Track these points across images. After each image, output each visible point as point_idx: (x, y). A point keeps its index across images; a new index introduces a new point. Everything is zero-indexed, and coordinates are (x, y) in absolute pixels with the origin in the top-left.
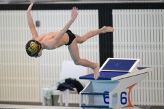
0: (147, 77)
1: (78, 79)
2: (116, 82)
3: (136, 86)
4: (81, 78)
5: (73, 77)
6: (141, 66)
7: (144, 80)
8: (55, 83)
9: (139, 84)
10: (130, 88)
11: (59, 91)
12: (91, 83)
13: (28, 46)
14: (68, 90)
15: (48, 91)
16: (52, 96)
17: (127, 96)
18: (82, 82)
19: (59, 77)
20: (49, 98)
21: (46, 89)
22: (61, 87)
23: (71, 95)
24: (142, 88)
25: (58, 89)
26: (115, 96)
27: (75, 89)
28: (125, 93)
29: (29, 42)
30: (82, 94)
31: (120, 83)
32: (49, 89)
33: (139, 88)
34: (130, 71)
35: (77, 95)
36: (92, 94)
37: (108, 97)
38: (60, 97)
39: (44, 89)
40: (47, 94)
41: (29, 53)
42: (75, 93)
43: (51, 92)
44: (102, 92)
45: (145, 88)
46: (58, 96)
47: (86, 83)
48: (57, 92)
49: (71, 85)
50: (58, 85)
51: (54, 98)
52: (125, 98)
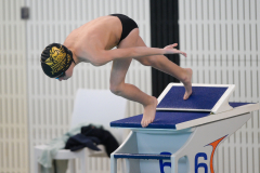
0: (249, 122)
1: (107, 127)
2: (186, 132)
3: (226, 140)
4: (113, 124)
5: (97, 123)
6: (237, 101)
7: (243, 129)
8: (60, 136)
9: (232, 138)
10: (215, 144)
11: (68, 151)
12: (134, 135)
13: (46, 54)
14: (86, 150)
15: (45, 152)
16: (55, 162)
17: (207, 162)
18: (115, 132)
19: (67, 123)
20: (48, 165)
21: (43, 147)
22: (73, 144)
23: (93, 159)
24: (238, 145)
25: (67, 147)
26: (183, 161)
27: (101, 147)
28: (204, 155)
29: (50, 47)
30: (116, 157)
31: (194, 135)
32: (49, 148)
33: (232, 145)
34: (215, 109)
35: (105, 159)
36: (136, 157)
37: (169, 164)
38: (70, 164)
39: (38, 147)
40: (44, 157)
41: (47, 70)
42: (100, 156)
43: (52, 153)
44: (158, 153)
45: (244, 145)
46: (66, 162)
47: (123, 135)
48: (65, 154)
49: (93, 138)
50: (66, 138)
51: (59, 165)
52: (204, 165)
